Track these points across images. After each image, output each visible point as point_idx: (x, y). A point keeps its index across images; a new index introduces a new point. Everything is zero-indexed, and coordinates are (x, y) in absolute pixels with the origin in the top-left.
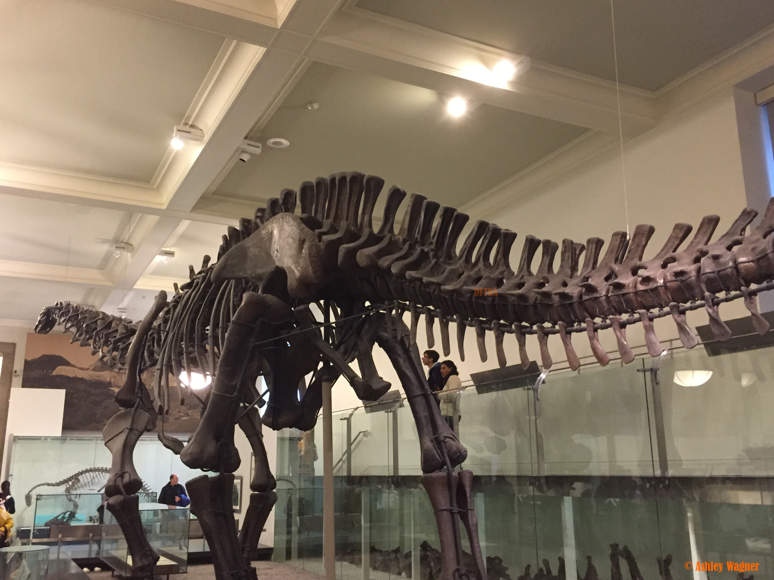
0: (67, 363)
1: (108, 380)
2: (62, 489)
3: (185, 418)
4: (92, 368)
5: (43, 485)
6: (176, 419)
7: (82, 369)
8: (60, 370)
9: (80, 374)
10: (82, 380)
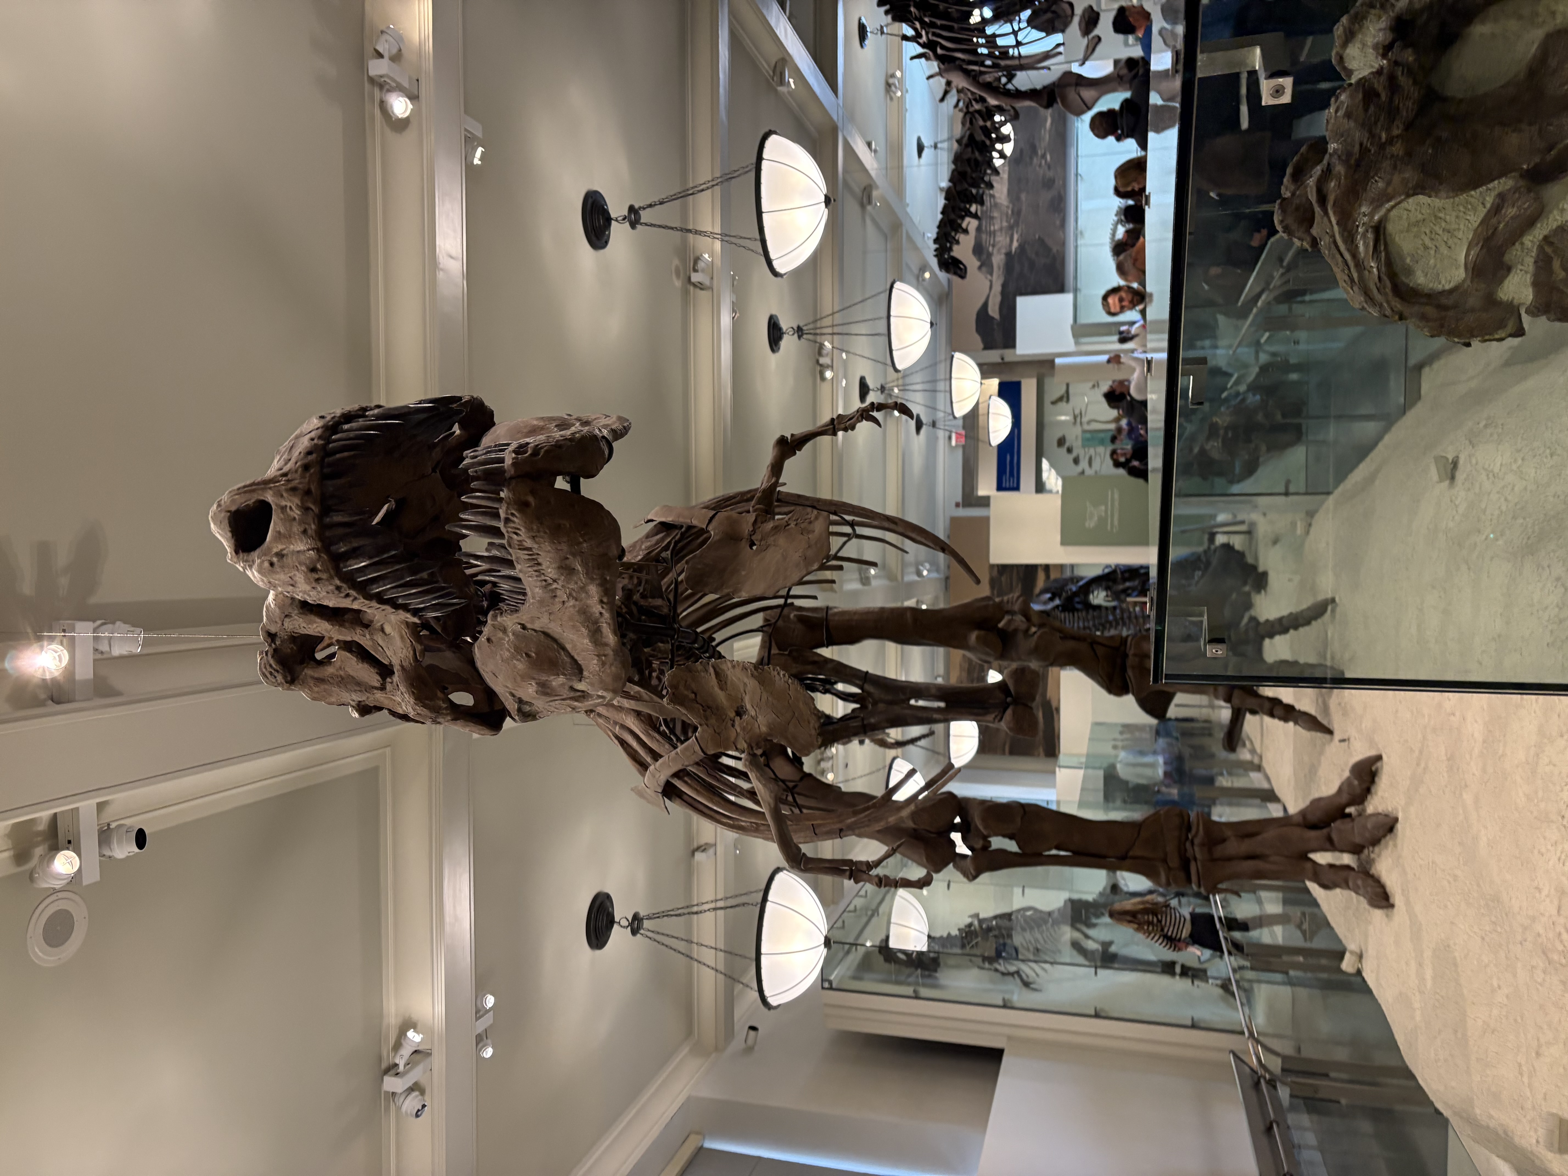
0: (985, 305)
3: (1048, 157)
4: (989, 277)
7: (991, 287)
8: (994, 311)
9: (997, 288)
10: (1004, 286)
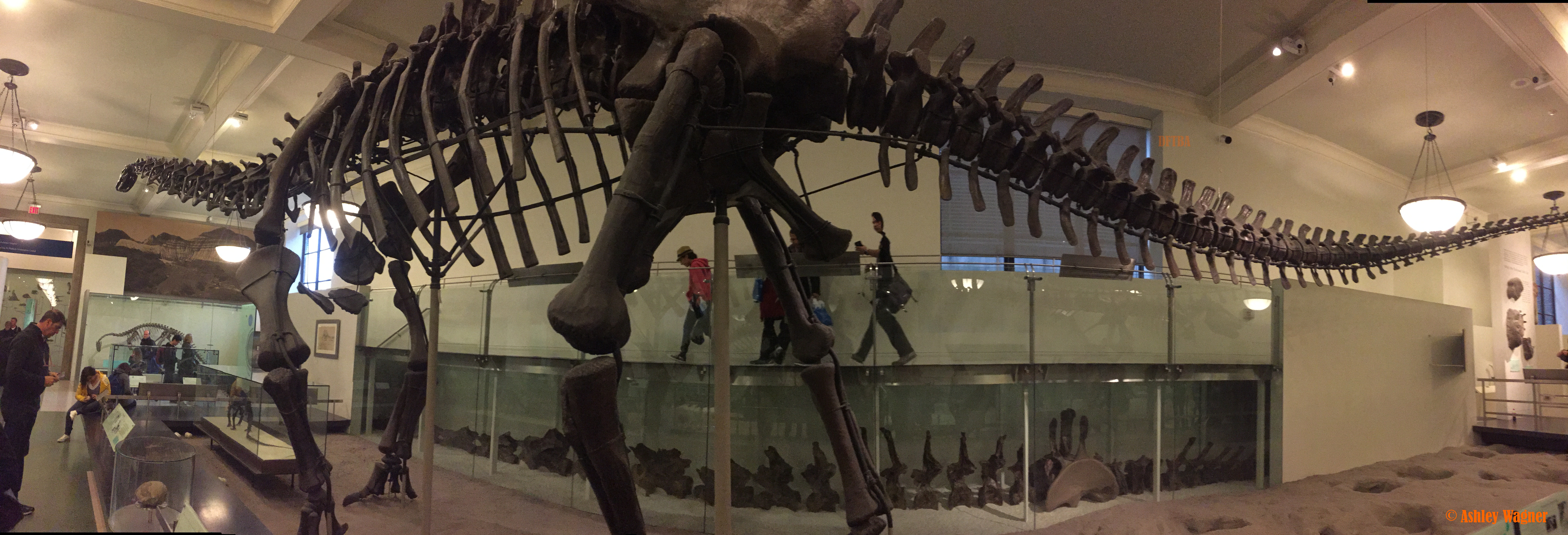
0: (127, 237)
1: (158, 253)
2: (123, 340)
4: (146, 242)
5: (110, 334)
6: (211, 288)
7: (138, 242)
8: (122, 241)
9: (137, 246)
10: (137, 250)
